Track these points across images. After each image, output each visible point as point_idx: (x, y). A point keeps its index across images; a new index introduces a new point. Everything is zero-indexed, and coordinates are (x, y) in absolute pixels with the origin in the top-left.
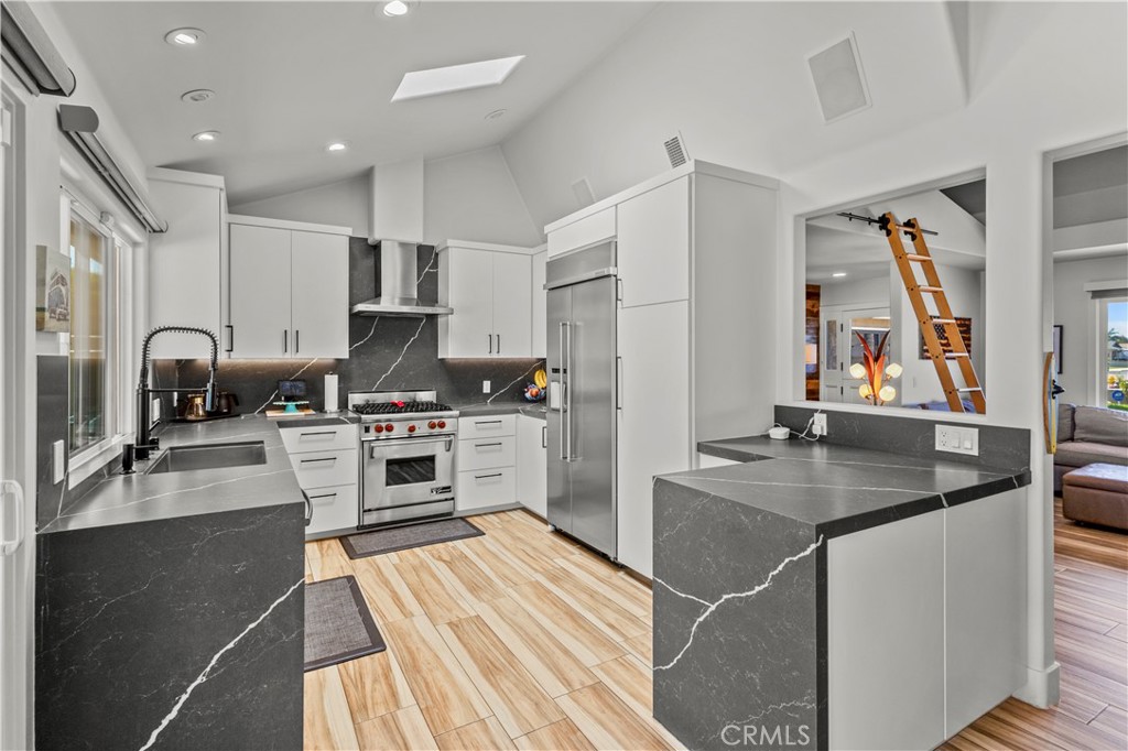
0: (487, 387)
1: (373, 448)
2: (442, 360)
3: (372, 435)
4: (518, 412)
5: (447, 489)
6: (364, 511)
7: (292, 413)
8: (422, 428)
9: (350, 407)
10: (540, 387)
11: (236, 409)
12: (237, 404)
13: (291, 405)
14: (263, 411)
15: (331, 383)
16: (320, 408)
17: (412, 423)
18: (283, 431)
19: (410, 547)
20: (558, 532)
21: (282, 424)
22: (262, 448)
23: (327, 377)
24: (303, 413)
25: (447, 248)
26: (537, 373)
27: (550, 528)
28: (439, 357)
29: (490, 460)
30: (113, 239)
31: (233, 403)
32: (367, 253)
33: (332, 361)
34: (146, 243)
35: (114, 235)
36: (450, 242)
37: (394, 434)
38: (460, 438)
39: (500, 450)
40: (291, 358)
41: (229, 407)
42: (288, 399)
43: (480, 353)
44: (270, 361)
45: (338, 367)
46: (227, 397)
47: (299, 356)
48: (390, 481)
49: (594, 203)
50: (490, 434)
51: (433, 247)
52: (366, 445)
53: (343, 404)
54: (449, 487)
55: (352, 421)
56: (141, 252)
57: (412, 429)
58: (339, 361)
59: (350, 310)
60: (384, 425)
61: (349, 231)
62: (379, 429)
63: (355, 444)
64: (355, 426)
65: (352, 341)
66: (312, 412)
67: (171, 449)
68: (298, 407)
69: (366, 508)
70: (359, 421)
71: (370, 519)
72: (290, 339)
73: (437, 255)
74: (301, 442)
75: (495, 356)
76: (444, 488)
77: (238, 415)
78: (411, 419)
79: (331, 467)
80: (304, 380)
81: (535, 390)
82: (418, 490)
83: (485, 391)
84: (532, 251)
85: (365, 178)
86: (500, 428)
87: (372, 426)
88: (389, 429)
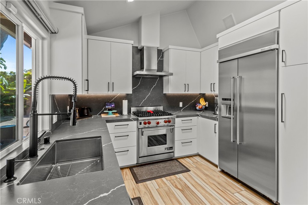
0: (181, 104)
1: (143, 131)
2: (165, 94)
3: (142, 126)
4: (198, 115)
5: (171, 148)
6: (139, 157)
7: (111, 116)
8: (162, 122)
9: (132, 113)
10: (203, 105)
11: (91, 113)
12: (91, 112)
13: (110, 112)
14: (100, 114)
15: (125, 103)
16: (121, 113)
17: (158, 121)
18: (108, 124)
19: (160, 177)
20: (223, 171)
21: (108, 121)
22: (100, 140)
23: (123, 101)
24: (115, 116)
25: (169, 49)
26: (201, 99)
27: (219, 169)
28: (164, 93)
29: (188, 136)
30: (22, 27)
31: (89, 111)
32: (139, 52)
33: (125, 95)
34: (49, 38)
35: (24, 25)
36: (170, 47)
37: (150, 125)
38: (176, 127)
39: (191, 132)
40: (110, 93)
41: (88, 113)
42: (109, 110)
43: (181, 91)
44: (103, 95)
45: (127, 97)
46: (87, 109)
47: (113, 93)
48: (149, 145)
49: (235, 25)
50: (187, 125)
51: (161, 50)
52: (140, 130)
53: (129, 111)
54: (172, 147)
55: (135, 120)
56: (46, 42)
57: (158, 123)
58: (127, 94)
59: (133, 74)
60: (147, 121)
61: (132, 42)
62: (145, 123)
63: (135, 129)
64: (136, 122)
65: (133, 87)
66: (118, 115)
67: (57, 141)
68: (113, 113)
69: (140, 156)
70: (137, 120)
71: (141, 161)
72: (111, 86)
73: (163, 53)
74: (115, 129)
75: (186, 92)
76: (170, 148)
77: (91, 116)
78: (157, 119)
79: (126, 139)
80: (114, 102)
81: (201, 106)
82: (160, 149)
83: (180, 106)
84: (200, 50)
85: (137, 23)
86: (191, 122)
87: (143, 122)
88: (149, 123)
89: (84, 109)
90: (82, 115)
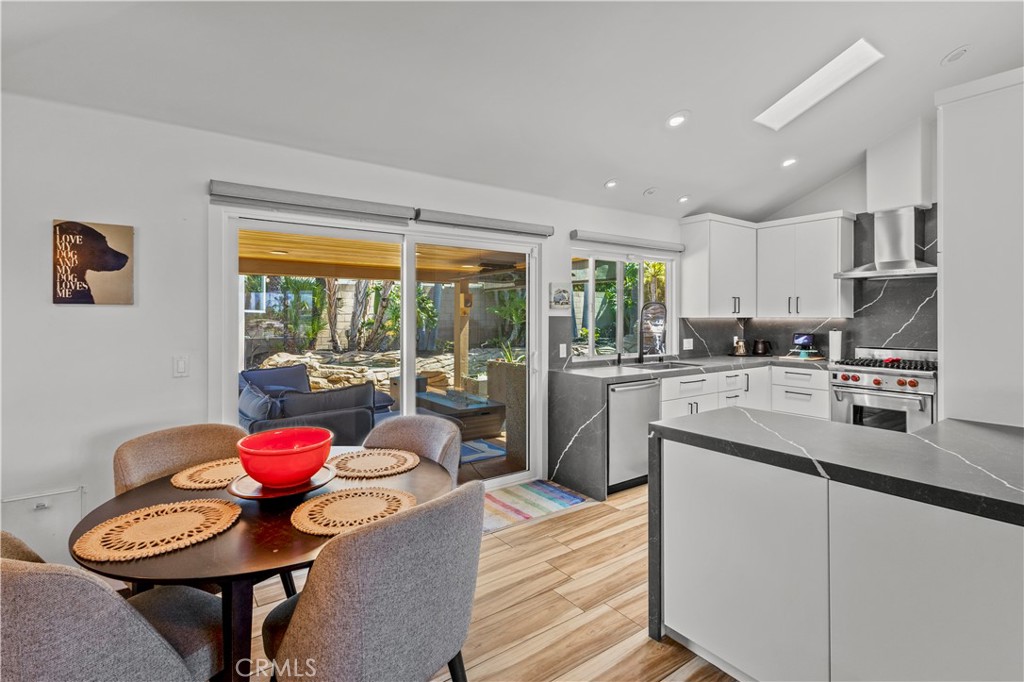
3: (840, 381)
7: (805, 358)
8: (890, 384)
13: (804, 352)
15: (835, 339)
17: (877, 377)
23: (831, 332)
24: (813, 359)
31: (768, 347)
32: (862, 228)
37: (860, 384)
40: (793, 318)
42: (801, 348)
46: (764, 343)
47: (800, 316)
57: (877, 383)
61: (840, 213)
62: (845, 378)
63: (826, 386)
64: (827, 372)
68: (809, 354)
72: (793, 303)
78: (878, 374)
79: (808, 400)
87: (840, 375)
88: (856, 379)
89: (756, 343)
90: (752, 351)
